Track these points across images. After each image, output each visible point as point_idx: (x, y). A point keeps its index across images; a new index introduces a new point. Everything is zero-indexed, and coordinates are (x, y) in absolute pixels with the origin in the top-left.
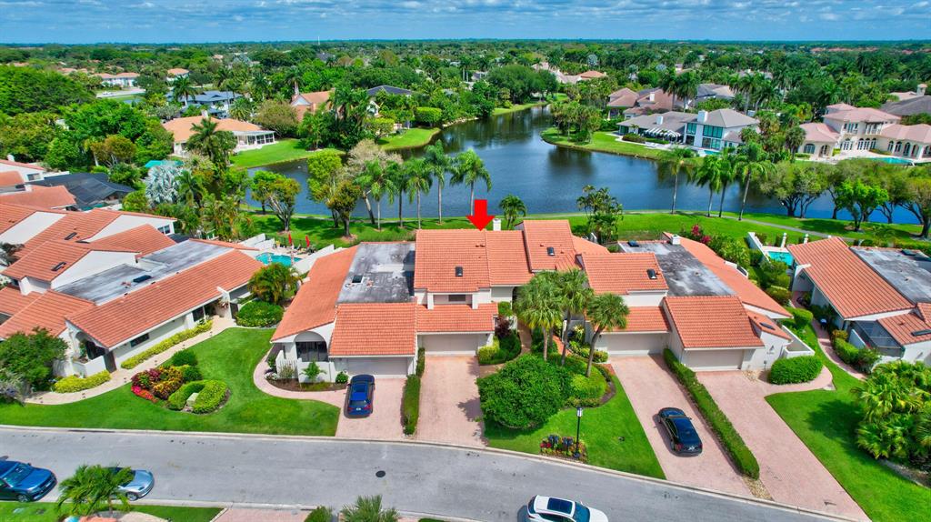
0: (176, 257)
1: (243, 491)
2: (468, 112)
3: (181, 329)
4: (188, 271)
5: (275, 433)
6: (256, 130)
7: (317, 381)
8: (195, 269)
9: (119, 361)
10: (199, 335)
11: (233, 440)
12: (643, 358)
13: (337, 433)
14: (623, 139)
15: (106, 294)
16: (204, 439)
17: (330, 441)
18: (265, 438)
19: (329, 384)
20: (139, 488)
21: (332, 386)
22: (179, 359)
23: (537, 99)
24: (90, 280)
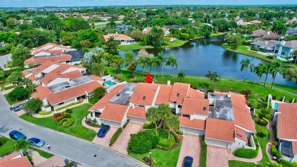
0: (79, 81)
1: (61, 152)
2: (201, 35)
3: (73, 102)
4: (80, 85)
5: (78, 137)
6: (130, 39)
7: (96, 124)
8: (82, 85)
9: (55, 109)
10: (78, 104)
11: (68, 137)
12: (196, 136)
13: (92, 141)
14: (251, 49)
15: (57, 90)
16: (62, 135)
17: (90, 143)
18: (76, 138)
19: (99, 125)
20: (39, 145)
21: (99, 126)
22: (68, 111)
23: (230, 30)
24: (56, 85)
